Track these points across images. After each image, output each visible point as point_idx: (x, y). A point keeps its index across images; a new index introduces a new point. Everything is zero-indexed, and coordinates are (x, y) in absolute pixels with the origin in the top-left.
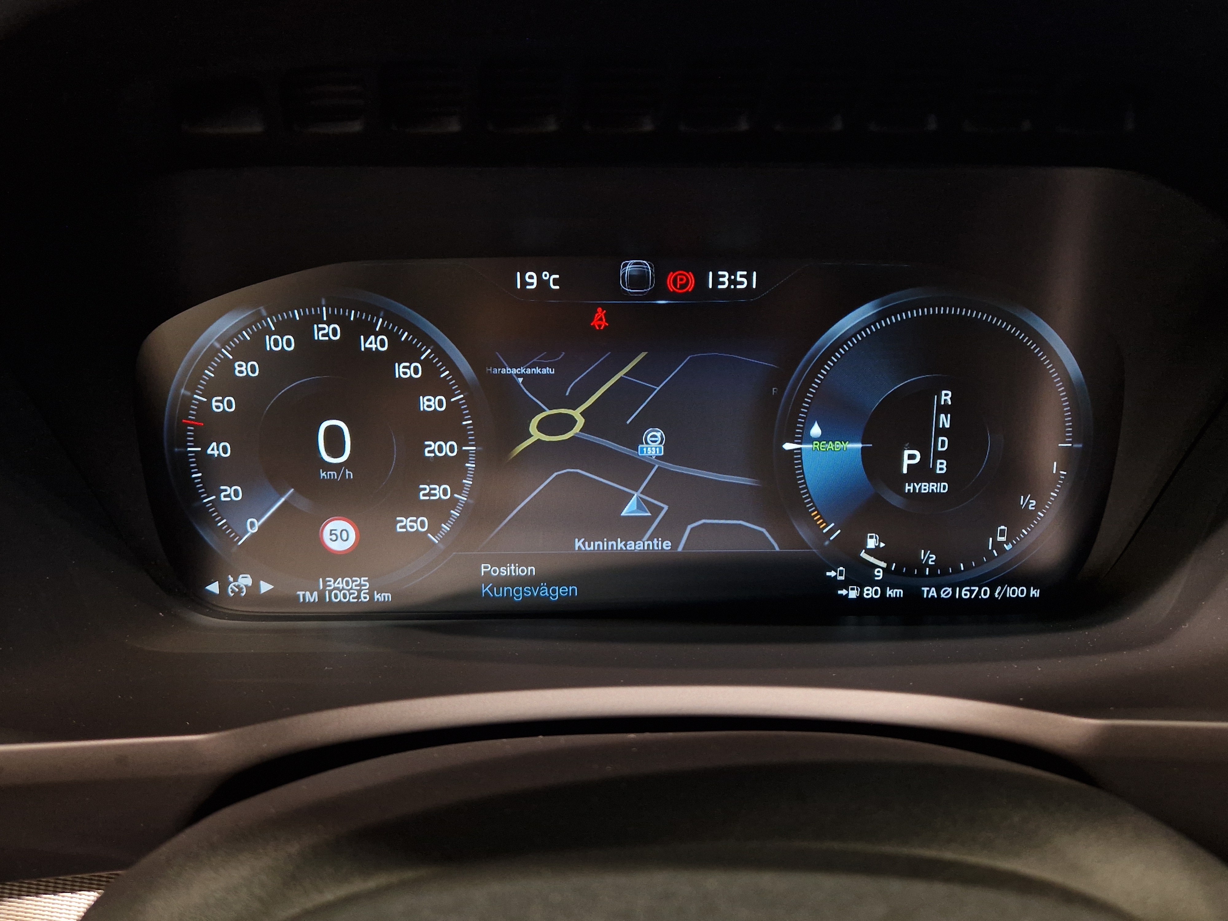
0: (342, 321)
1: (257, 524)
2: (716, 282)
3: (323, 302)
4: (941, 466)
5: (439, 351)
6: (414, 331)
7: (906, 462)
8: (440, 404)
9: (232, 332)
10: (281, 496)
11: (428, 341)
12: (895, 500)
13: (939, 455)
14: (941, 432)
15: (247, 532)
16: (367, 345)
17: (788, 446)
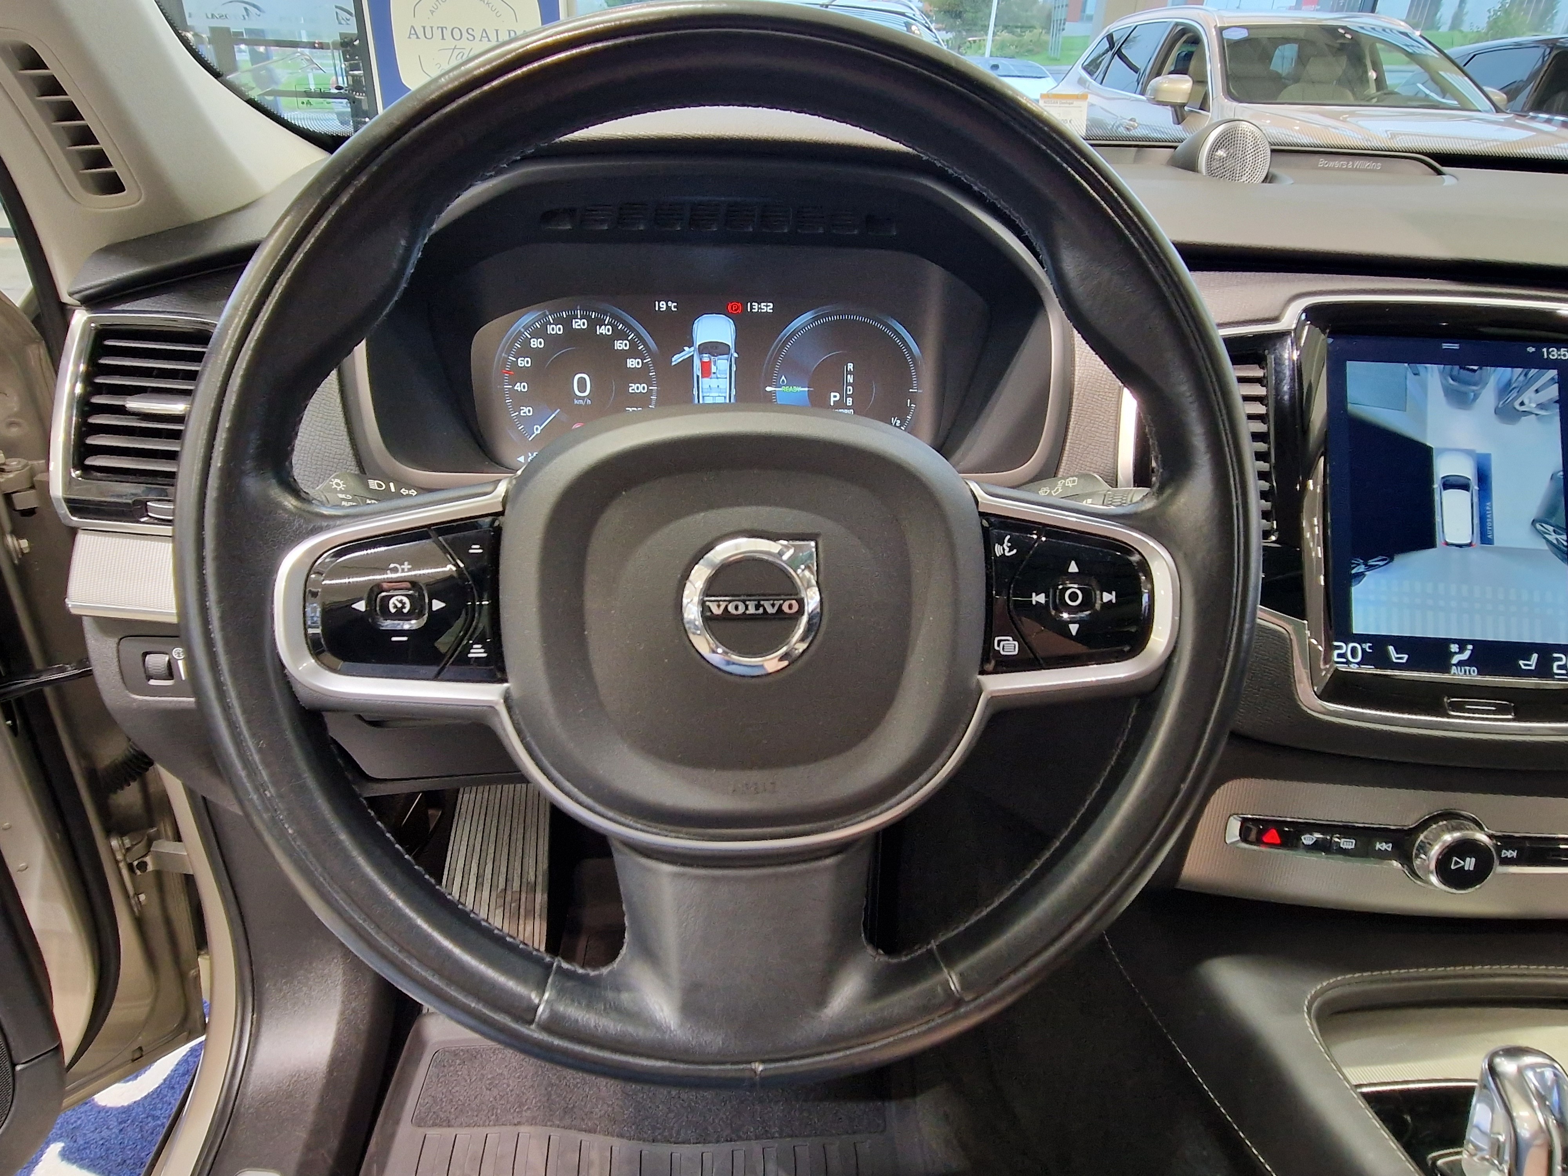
0: (588, 318)
1: (540, 429)
2: (752, 308)
3: (579, 308)
4: (849, 402)
5: (638, 335)
6: (625, 323)
7: (832, 399)
8: (638, 363)
9: (531, 323)
10: (553, 413)
11: (632, 330)
13: (848, 396)
14: (849, 384)
15: (533, 433)
16: (601, 331)
17: (768, 389)
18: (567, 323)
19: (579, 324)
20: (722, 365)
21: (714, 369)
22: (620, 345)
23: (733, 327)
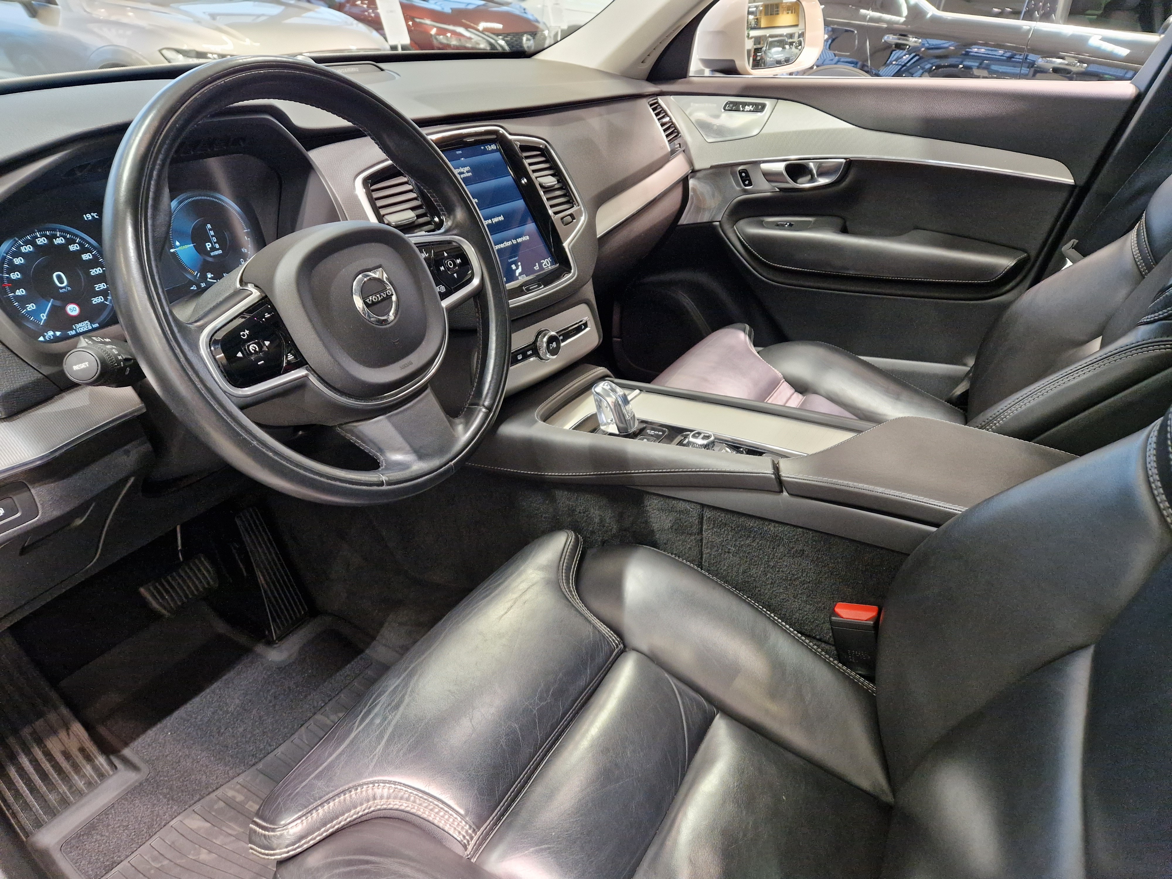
1: (45, 315)
4: (217, 246)
5: (81, 238)
7: (208, 247)
8: (90, 256)
9: (8, 250)
10: (49, 302)
11: (77, 236)
12: (210, 259)
13: (215, 243)
14: (212, 236)
15: (42, 319)
17: (172, 250)
18: (33, 243)
19: (41, 241)
22: (73, 248)
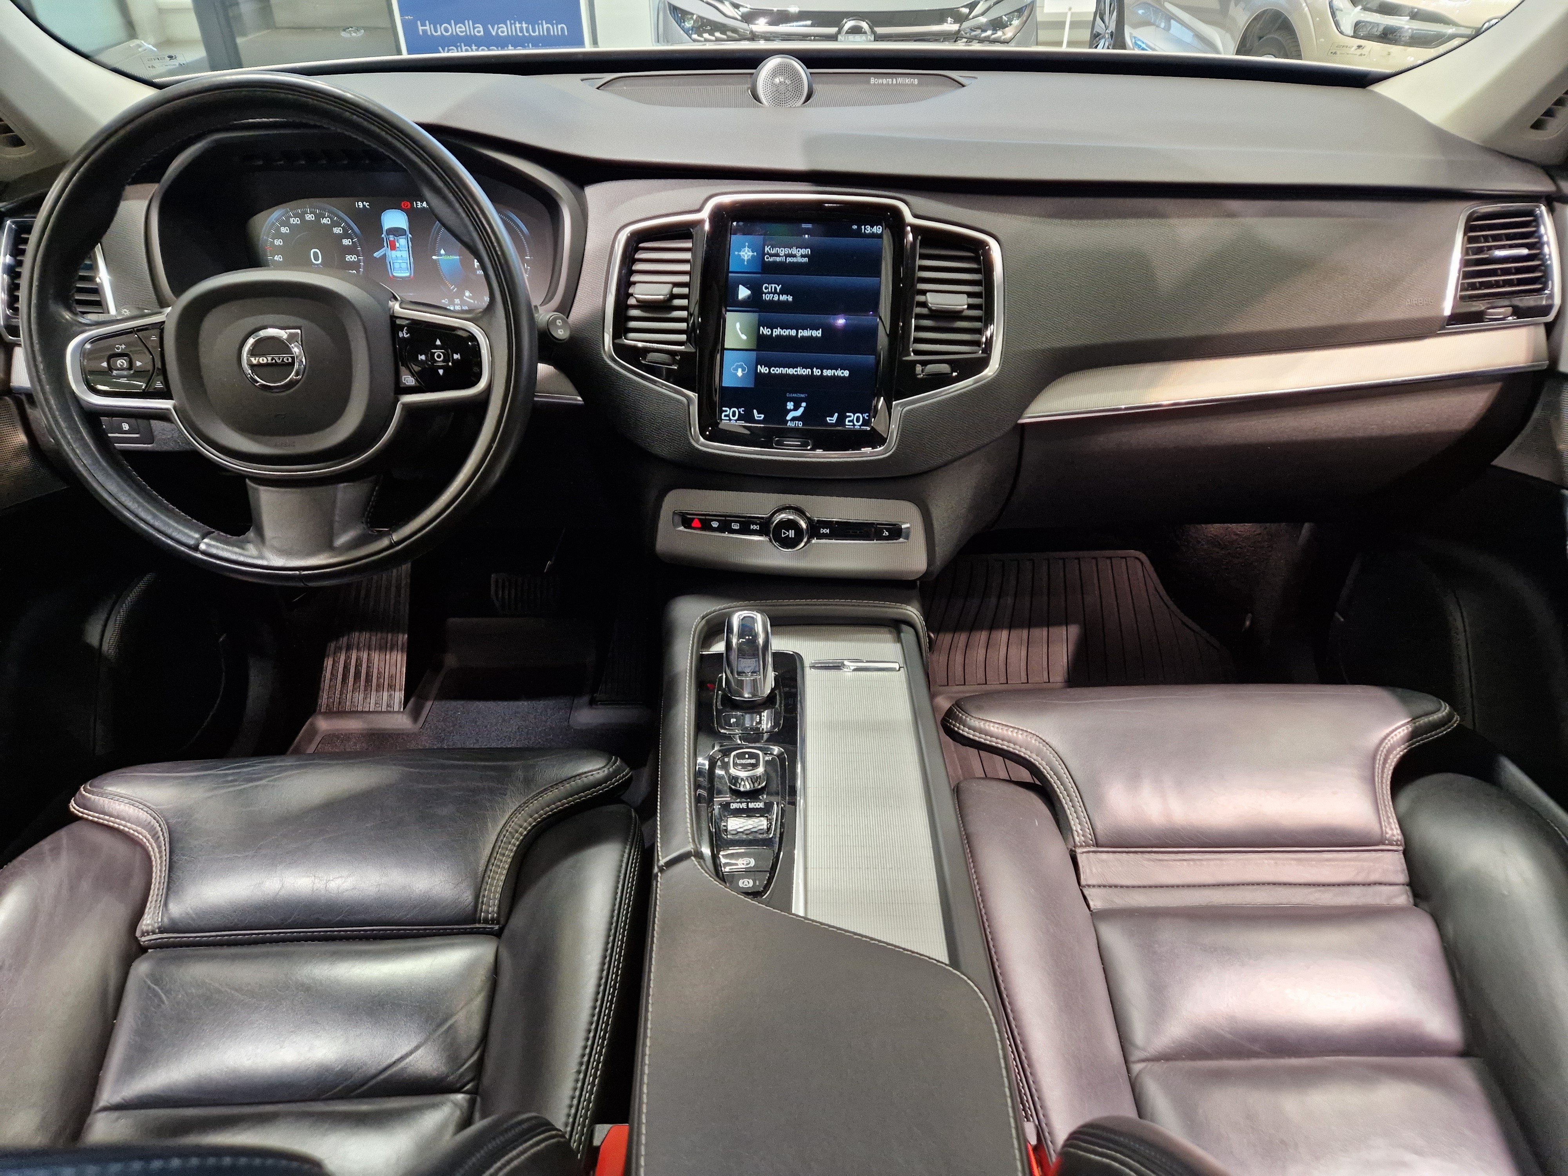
0: (315, 213)
2: (416, 205)
3: (307, 206)
5: (346, 223)
6: (337, 216)
8: (350, 242)
9: (280, 218)
11: (343, 220)
16: (323, 222)
18: (302, 217)
19: (309, 217)
20: (402, 242)
21: (397, 245)
22: (337, 230)
23: (406, 217)
